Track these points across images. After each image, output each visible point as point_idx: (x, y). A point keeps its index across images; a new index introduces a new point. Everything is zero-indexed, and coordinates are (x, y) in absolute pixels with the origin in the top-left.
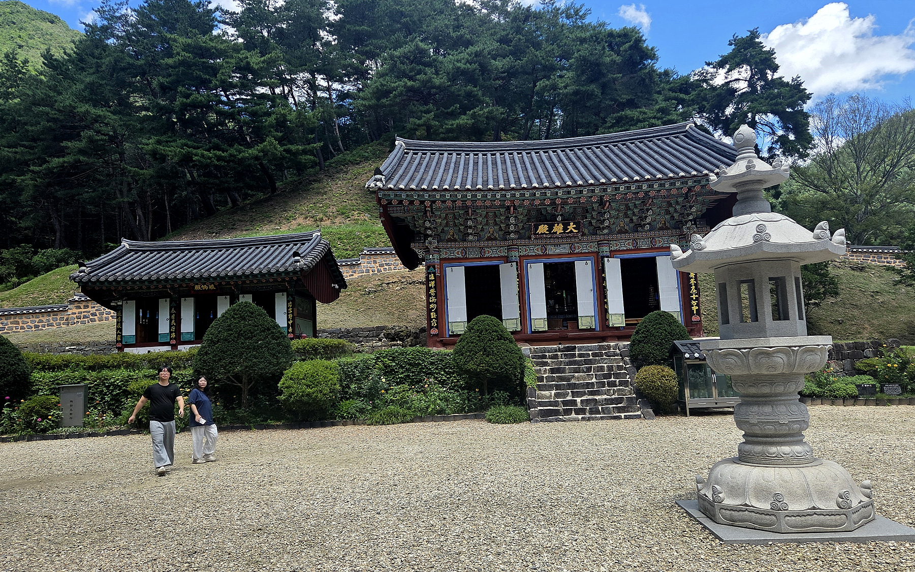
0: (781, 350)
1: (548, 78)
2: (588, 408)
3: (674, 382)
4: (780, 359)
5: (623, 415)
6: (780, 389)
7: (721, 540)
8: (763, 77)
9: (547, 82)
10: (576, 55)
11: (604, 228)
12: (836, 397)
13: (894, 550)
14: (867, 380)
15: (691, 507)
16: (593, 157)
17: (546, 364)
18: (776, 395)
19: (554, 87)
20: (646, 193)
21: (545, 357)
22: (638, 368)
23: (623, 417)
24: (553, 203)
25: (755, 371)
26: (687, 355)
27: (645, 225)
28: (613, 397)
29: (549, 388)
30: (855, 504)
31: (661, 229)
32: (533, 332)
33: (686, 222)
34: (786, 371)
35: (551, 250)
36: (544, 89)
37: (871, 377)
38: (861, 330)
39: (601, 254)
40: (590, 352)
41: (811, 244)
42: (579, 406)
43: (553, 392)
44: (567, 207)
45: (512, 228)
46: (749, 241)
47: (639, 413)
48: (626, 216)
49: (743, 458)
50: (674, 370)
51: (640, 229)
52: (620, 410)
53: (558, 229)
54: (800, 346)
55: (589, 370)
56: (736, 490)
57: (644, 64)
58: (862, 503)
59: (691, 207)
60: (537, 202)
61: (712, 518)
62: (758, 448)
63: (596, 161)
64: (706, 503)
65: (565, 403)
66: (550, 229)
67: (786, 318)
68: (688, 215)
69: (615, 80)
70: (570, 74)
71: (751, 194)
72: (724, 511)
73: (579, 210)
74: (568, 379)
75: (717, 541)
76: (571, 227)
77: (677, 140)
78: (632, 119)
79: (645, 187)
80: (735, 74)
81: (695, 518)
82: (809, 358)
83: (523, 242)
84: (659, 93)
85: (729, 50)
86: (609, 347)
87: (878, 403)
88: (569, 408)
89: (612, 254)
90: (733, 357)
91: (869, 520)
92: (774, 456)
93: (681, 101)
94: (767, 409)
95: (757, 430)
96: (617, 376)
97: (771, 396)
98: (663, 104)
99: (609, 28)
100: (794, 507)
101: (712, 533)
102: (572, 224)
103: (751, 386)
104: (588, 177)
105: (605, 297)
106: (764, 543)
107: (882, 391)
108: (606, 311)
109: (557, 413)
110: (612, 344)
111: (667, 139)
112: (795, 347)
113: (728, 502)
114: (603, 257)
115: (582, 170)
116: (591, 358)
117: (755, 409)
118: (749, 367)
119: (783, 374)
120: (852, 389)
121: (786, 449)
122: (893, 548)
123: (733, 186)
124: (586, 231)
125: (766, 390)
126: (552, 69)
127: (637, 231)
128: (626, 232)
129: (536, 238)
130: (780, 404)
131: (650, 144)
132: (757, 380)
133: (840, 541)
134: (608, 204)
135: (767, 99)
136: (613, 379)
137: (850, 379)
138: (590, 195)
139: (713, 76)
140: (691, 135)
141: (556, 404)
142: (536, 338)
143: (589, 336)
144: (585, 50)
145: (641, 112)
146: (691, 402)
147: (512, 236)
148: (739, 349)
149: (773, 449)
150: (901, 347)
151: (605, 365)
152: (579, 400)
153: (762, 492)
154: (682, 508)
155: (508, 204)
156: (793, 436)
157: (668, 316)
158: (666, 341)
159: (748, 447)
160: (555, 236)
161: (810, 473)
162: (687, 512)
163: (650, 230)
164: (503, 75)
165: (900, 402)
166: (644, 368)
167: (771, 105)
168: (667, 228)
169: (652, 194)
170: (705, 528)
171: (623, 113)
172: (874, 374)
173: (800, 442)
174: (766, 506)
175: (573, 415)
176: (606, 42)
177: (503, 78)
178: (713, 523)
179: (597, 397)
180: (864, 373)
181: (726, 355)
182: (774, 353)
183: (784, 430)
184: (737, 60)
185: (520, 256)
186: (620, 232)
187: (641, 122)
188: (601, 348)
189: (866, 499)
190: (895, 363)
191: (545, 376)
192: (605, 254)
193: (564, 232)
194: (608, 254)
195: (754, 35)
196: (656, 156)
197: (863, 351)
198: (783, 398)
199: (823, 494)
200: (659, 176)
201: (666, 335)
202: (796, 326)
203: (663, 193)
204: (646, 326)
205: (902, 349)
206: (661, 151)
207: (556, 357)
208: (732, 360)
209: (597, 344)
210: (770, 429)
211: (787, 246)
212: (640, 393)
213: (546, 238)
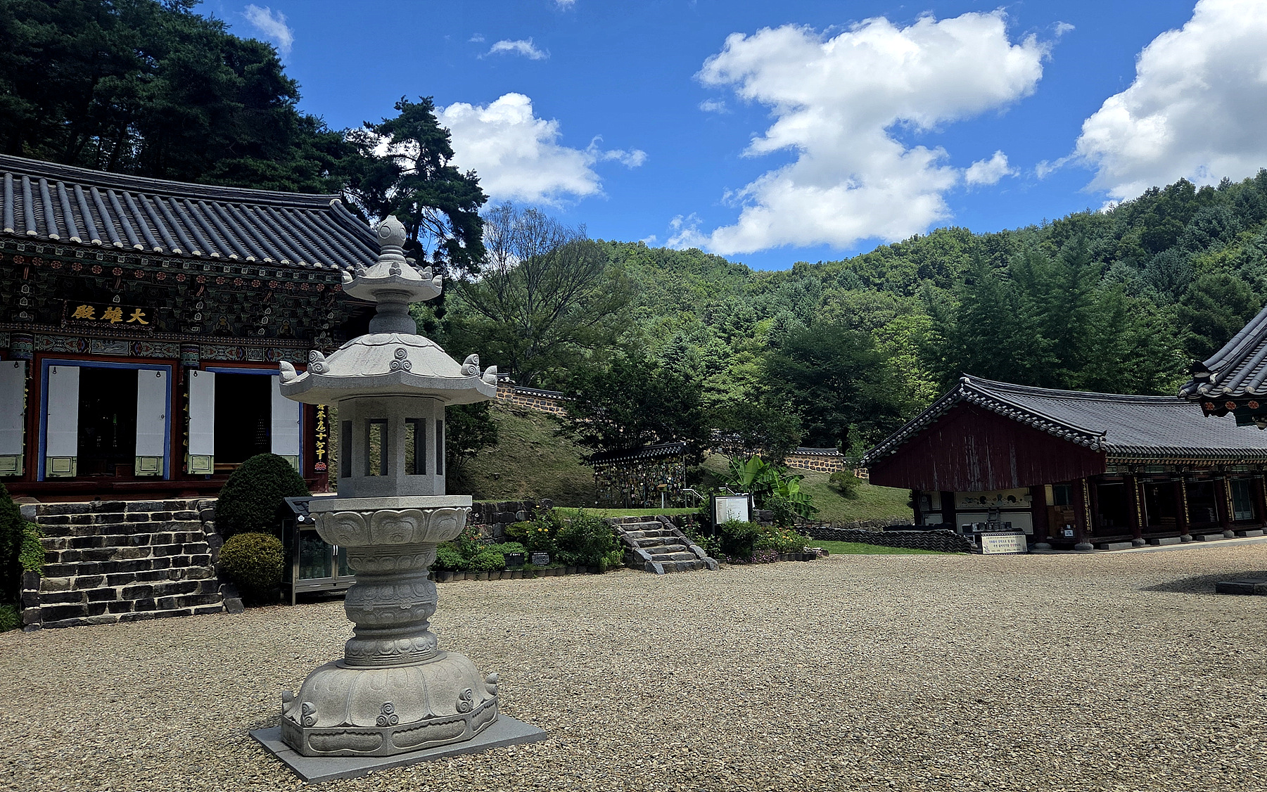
0: (411, 513)
1: (121, 77)
2: (135, 601)
3: (278, 558)
4: (409, 525)
5: (193, 608)
6: (406, 564)
7: (304, 779)
8: (435, 161)
9: (118, 82)
10: (172, 55)
11: (193, 324)
12: (481, 569)
14: (516, 549)
15: (270, 738)
16: (185, 215)
17: (66, 532)
18: (401, 572)
19: (130, 93)
20: (265, 282)
21: (65, 520)
22: (225, 537)
23: (193, 612)
24: (107, 272)
25: (377, 541)
26: (301, 518)
27: (258, 328)
28: (181, 581)
29: (70, 571)
30: (476, 705)
31: (282, 336)
32: (45, 479)
33: (320, 332)
34: (415, 540)
35: (97, 348)
36: (111, 91)
37: (520, 545)
39: (184, 363)
40: (150, 514)
41: (458, 380)
42: (120, 598)
43: (73, 579)
44: (133, 284)
45: (24, 303)
46: (385, 369)
47: (220, 604)
48: (231, 310)
49: (351, 659)
50: (281, 540)
51: (250, 332)
52: (189, 601)
53: (114, 315)
54: (434, 509)
55: (144, 540)
56: (334, 705)
57: (279, 100)
58: (485, 702)
59: (327, 312)
60: (77, 268)
61: (298, 750)
62: (371, 645)
63: (190, 221)
64: (292, 730)
65: (92, 595)
66: (99, 312)
67: (423, 472)
68: (323, 322)
69: (232, 110)
70: (160, 82)
71: (394, 307)
72: (314, 737)
73: (153, 291)
74: (104, 556)
75: (300, 781)
76: (138, 315)
77: (316, 217)
78: (255, 172)
79: (262, 273)
80: (400, 149)
81: (273, 754)
82: (444, 523)
83: (43, 328)
84: (298, 145)
85: (396, 115)
86: (183, 505)
87: (526, 575)
88: (101, 603)
89: (203, 365)
90: (351, 522)
91: (490, 721)
92: (389, 653)
93: (327, 165)
94: (388, 591)
95: (372, 621)
96: (189, 549)
97: (394, 574)
98: (303, 162)
99: (229, 32)
100: (405, 719)
101: (294, 771)
102: (138, 310)
103: (370, 561)
104: (173, 243)
105: (186, 429)
106: (363, 774)
107: (530, 561)
108: (186, 449)
109: (77, 611)
110: (187, 500)
112: (429, 509)
113: (323, 723)
114: (188, 368)
115: (165, 230)
116: (150, 521)
117: (372, 591)
118: (370, 536)
119: (411, 545)
120: (500, 559)
121: (405, 642)
123: (373, 293)
124: (163, 325)
125: (388, 566)
126: (130, 65)
127: (246, 336)
128: (229, 334)
129: (69, 325)
130: (404, 584)
131: (277, 214)
132: (379, 553)
133: (454, 755)
134: (202, 289)
135: (437, 190)
136: (183, 555)
137: (498, 547)
138: (173, 270)
139: (374, 143)
140: (336, 214)
141: (77, 597)
142: (54, 488)
143: (153, 486)
144: (188, 52)
145: (269, 166)
146: (300, 584)
147: (23, 315)
148: (360, 511)
149: (390, 644)
150: (554, 508)
151: (173, 533)
152: (119, 589)
153: (366, 704)
154: (258, 741)
155: (18, 261)
156: (416, 625)
157: (280, 461)
158: (273, 498)
159: (358, 644)
160: (105, 325)
161: (430, 671)
162: (264, 747)
163: (265, 337)
165: (547, 573)
166: (236, 537)
167: (441, 198)
168: (291, 337)
169: (272, 285)
170: (286, 765)
171: (242, 161)
172: (524, 540)
173: (424, 632)
174: (370, 723)
175: (107, 614)
176: (222, 51)
178: (298, 757)
179: (152, 584)
180: (514, 539)
181: (342, 519)
182: (402, 517)
183: (406, 618)
184: (405, 130)
185: (35, 352)
186: (219, 333)
187: (269, 180)
188: (169, 506)
189: (489, 697)
190: (546, 528)
191: (61, 551)
192: (191, 363)
193: (124, 322)
194: (197, 364)
195: (427, 105)
197: (515, 513)
198: (409, 576)
199: (442, 697)
200: (285, 261)
201: (275, 489)
202: (432, 482)
203: (290, 286)
204: (244, 475)
205: (554, 511)
206: (292, 227)
207: (87, 520)
208: (349, 526)
209: (162, 501)
210: (388, 618)
211: (430, 379)
212: (223, 574)
213: (90, 327)
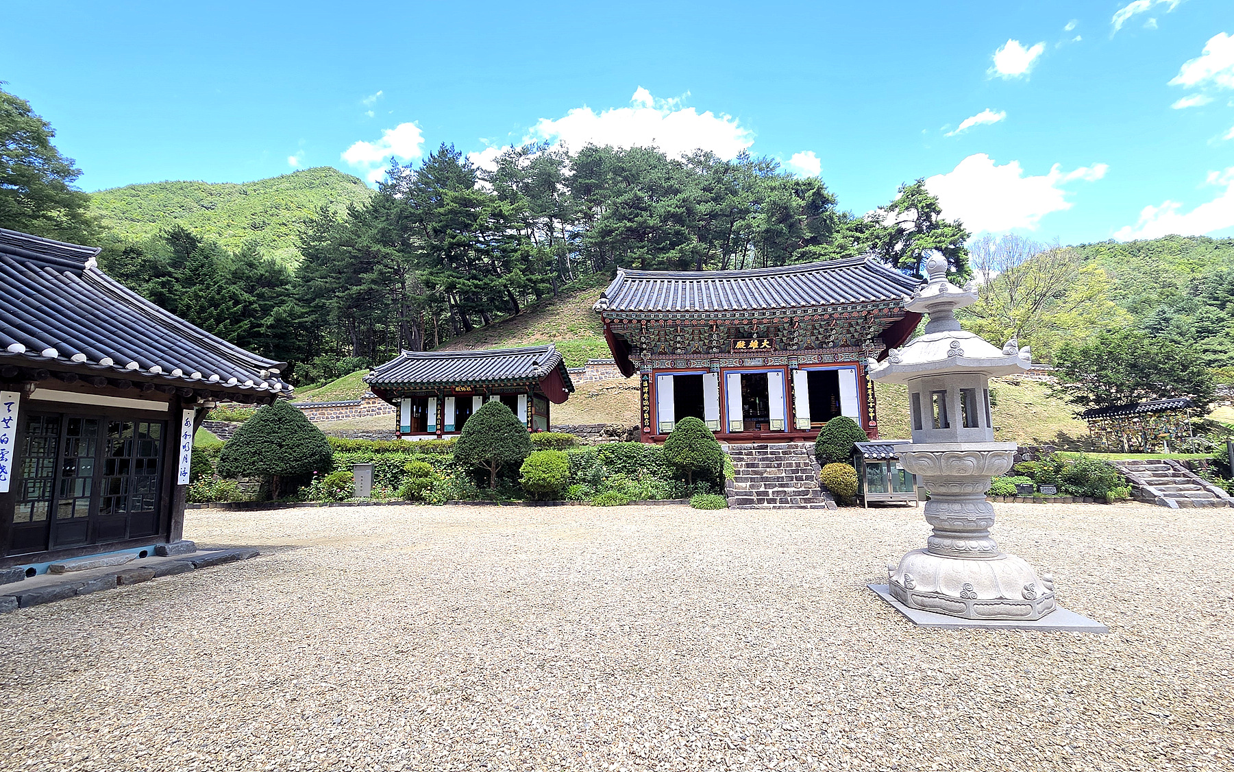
0: (971, 454)
1: (744, 219)
2: (778, 498)
3: (854, 479)
4: (970, 462)
5: (809, 505)
6: (969, 489)
7: (914, 623)
8: (928, 217)
9: (743, 223)
10: (767, 200)
11: (793, 345)
12: (997, 495)
13: (1080, 640)
14: (1026, 481)
15: (881, 591)
16: (784, 285)
17: (741, 460)
18: (965, 495)
19: (749, 226)
20: (831, 315)
21: (741, 453)
22: (822, 465)
23: (809, 507)
24: (750, 322)
25: (946, 473)
26: (866, 455)
27: (829, 342)
28: (800, 489)
29: (746, 480)
30: (1039, 596)
31: (843, 346)
32: (731, 432)
33: (865, 341)
34: (976, 473)
35: (748, 363)
36: (740, 228)
37: (1029, 478)
38: (1016, 437)
39: (790, 367)
40: (781, 451)
41: (1000, 359)
42: (771, 497)
43: (749, 483)
44: (762, 326)
45: (714, 343)
46: (942, 355)
47: (823, 504)
48: (813, 334)
49: (932, 550)
50: (853, 466)
51: (824, 346)
52: (806, 501)
53: (754, 344)
54: (989, 451)
55: (779, 466)
56: (925, 579)
57: (825, 208)
58: (1045, 595)
59: (869, 328)
60: (736, 322)
61: (904, 602)
62: (947, 542)
63: (787, 288)
64: (897, 589)
65: (758, 494)
66: (747, 344)
67: (975, 425)
68: (867, 334)
69: (800, 220)
70: (763, 216)
71: (943, 314)
72: (915, 596)
73: (772, 329)
74: (762, 474)
75: (911, 624)
76: (765, 343)
77: (857, 271)
78: (815, 253)
79: (830, 310)
80: (902, 217)
81: (887, 602)
82: (997, 462)
83: (723, 355)
84: (838, 232)
86: (797, 447)
88: (762, 498)
89: (800, 367)
90: (926, 459)
91: (1050, 610)
92: (963, 549)
93: (857, 239)
94: (957, 507)
95: (947, 526)
96: (804, 471)
97: (960, 495)
98: (842, 241)
99: (795, 178)
100: (983, 596)
101: (905, 616)
102: (766, 340)
103: (941, 486)
104: (780, 301)
105: (794, 404)
106: (956, 628)
107: (1038, 490)
108: (794, 415)
109: (751, 501)
110: (799, 444)
111: (848, 269)
112: (985, 451)
113: (920, 588)
114: (792, 370)
115: (775, 295)
116: (781, 455)
117: (945, 506)
118: (941, 469)
119: (971, 476)
120: (1012, 488)
121: (973, 543)
122: (1078, 638)
123: (926, 307)
124: (778, 347)
125: (956, 490)
126: (747, 211)
127: (822, 348)
128: (812, 348)
129: (735, 352)
130: (969, 503)
131: (833, 274)
132: (948, 481)
133: (1025, 629)
134: (797, 323)
136: (800, 474)
137: (1010, 479)
138: (781, 316)
139: (884, 219)
140: (869, 266)
141: (750, 494)
142: (732, 438)
143: (779, 437)
144: (775, 196)
145: (823, 248)
147: (715, 350)
148: (932, 452)
149: (961, 543)
150: (1056, 452)
151: (794, 462)
152: (770, 491)
153: (951, 581)
154: (874, 592)
155: (711, 323)
156: (979, 531)
157: (848, 421)
158: (848, 443)
159: (937, 540)
160: (751, 351)
161: (996, 565)
162: (879, 596)
163: (833, 347)
164: (706, 217)
165: (1055, 500)
166: (826, 466)
168: (848, 346)
169: (835, 316)
170: (897, 611)
171: (807, 248)
172: (1032, 475)
173: (986, 537)
174: (956, 594)
175: (765, 504)
176: (793, 189)
177: (705, 220)
178: (906, 607)
179: (786, 489)
180: (1023, 474)
181: (919, 457)
182: (965, 457)
183: (972, 526)
184: (906, 204)
185: (720, 368)
186: (807, 348)
187: (823, 255)
188: (789, 447)
189: (1048, 591)
190: (1050, 467)
191: (741, 470)
192: (794, 366)
193: (759, 348)
194: (797, 367)
195: (920, 183)
196: (839, 284)
197: (1022, 455)
198: (971, 497)
199: (1009, 585)
200: (842, 300)
201: (848, 438)
202: (984, 433)
203: (846, 315)
204: (829, 429)
205: (1057, 454)
206: (843, 280)
207: (751, 454)
208: (925, 462)
209: (786, 444)
210: (958, 525)
211: (978, 360)
212: (824, 487)
213: (743, 352)
